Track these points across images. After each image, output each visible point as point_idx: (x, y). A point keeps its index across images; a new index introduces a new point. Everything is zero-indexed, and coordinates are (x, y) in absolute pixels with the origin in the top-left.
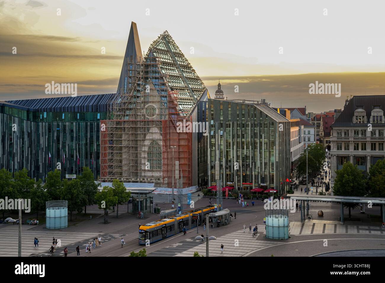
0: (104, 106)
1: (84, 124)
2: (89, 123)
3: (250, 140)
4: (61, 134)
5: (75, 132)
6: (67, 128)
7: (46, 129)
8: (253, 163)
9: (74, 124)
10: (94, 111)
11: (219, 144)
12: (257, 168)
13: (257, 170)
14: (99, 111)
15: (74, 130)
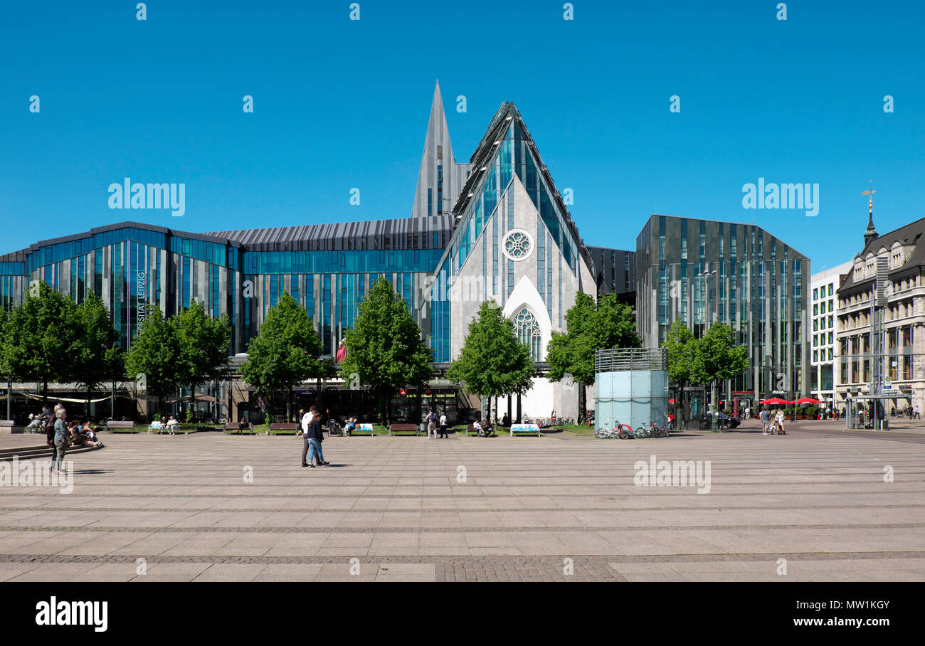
0: (403, 238)
1: (356, 278)
2: (368, 275)
3: (749, 301)
4: (301, 299)
5: (335, 296)
6: (316, 287)
7: (267, 289)
8: (757, 349)
9: (333, 277)
10: (380, 248)
11: (680, 310)
12: (764, 358)
13: (764, 364)
14: (392, 248)
15: (333, 291)
